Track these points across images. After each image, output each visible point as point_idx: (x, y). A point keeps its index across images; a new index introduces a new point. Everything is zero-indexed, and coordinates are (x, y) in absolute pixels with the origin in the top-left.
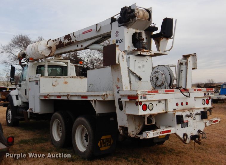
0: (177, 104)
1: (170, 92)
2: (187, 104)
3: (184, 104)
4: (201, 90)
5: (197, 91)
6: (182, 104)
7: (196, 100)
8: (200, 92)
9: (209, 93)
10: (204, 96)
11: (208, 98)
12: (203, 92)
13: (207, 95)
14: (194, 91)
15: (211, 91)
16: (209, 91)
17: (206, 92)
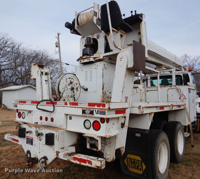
0: (41, 118)
1: (34, 103)
2: (52, 120)
3: (49, 119)
4: (77, 105)
5: (69, 105)
6: (46, 119)
7: (72, 118)
8: (75, 107)
9: (93, 110)
10: (82, 114)
11: (99, 120)
12: (81, 108)
13: (89, 114)
14: (64, 104)
15: (98, 109)
16: (94, 108)
17: (86, 109)
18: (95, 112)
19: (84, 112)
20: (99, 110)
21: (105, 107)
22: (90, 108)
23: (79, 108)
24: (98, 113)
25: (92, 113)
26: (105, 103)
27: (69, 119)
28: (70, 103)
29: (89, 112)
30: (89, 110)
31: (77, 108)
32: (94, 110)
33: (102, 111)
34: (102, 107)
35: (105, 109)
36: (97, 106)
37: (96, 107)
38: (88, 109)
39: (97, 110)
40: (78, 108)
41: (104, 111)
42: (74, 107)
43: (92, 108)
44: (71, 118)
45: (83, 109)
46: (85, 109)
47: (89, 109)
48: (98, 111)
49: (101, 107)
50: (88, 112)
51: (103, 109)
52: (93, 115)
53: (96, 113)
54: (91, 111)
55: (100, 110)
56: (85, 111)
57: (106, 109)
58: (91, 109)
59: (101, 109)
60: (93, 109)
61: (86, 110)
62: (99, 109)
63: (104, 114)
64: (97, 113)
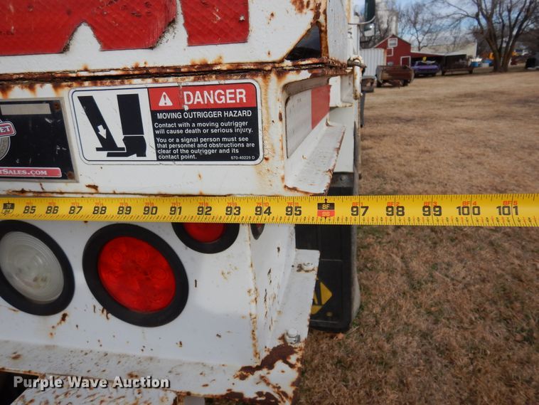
9: (56, 106)
15: (125, 76)
16: (57, 80)
20: (139, 88)
21: (239, 30)
22: (3, 82)
24: (135, 146)
32: (70, 99)
33: (198, 99)
35: (238, 70)
36: (109, 41)
41: (227, 98)
43: (30, 80)
49: (177, 49)
51: (204, 70)
53: (107, 144)
55: (154, 94)
57: (262, 70)
58: (17, 92)
59: (176, 72)
60: (46, 91)
62: (144, 73)
63: (232, 145)
64: (119, 139)
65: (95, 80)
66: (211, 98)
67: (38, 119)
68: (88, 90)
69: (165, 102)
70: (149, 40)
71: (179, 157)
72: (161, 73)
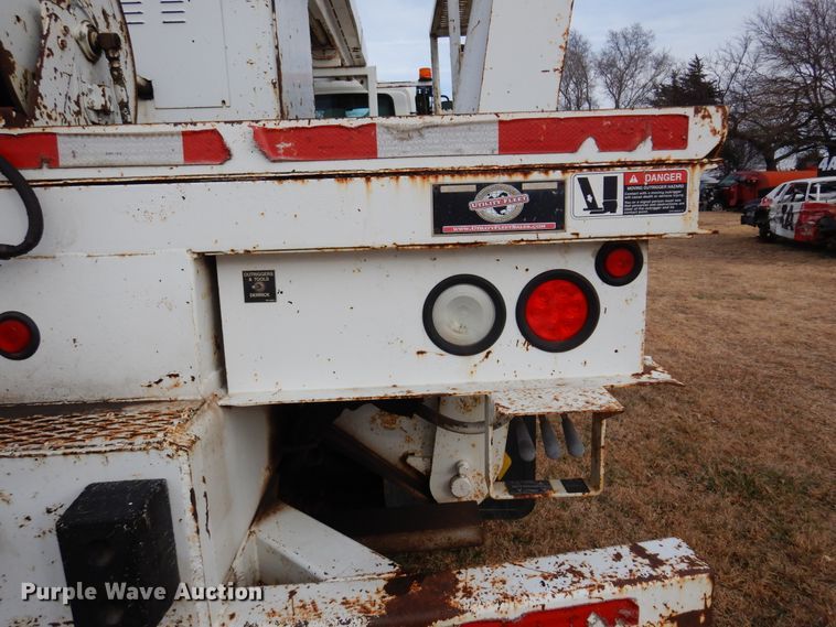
7: (279, 286)
8: (343, 177)
9: (562, 184)
10: (438, 230)
11: (585, 267)
12: (413, 173)
13: (518, 220)
14: (180, 158)
15: (612, 166)
16: (564, 168)
17: (481, 179)
18: (575, 201)
19: (451, 210)
20: (619, 173)
21: (681, 143)
22: (526, 170)
23: (397, 174)
24: (610, 207)
25: (546, 207)
26: (689, 111)
27: (248, 299)
28: (267, 140)
29: (513, 209)
30: (518, 185)
31: (367, 176)
32: (572, 180)
33: (654, 178)
34: (657, 146)
35: (678, 163)
36: (604, 146)
37: (589, 151)
38: (505, 178)
39: (597, 182)
40: (378, 175)
41: (671, 178)
42: (320, 176)
43: (546, 168)
44: (260, 289)
45: (436, 188)
46: (470, 179)
47: (518, 178)
48: (610, 184)
49: (645, 151)
50: (498, 210)
51: (659, 163)
52: (561, 226)
53: (592, 207)
54: (532, 194)
55: (627, 176)
56: (471, 196)
57: (691, 163)
58: (535, 176)
59: (643, 164)
60: (557, 175)
61: (480, 186)
62: (623, 164)
63: (671, 204)
64: (600, 203)
65: (590, 168)
66: (661, 178)
67: (547, 192)
68: (583, 174)
69: (634, 180)
70: (629, 146)
71: (637, 212)
72: (634, 164)
